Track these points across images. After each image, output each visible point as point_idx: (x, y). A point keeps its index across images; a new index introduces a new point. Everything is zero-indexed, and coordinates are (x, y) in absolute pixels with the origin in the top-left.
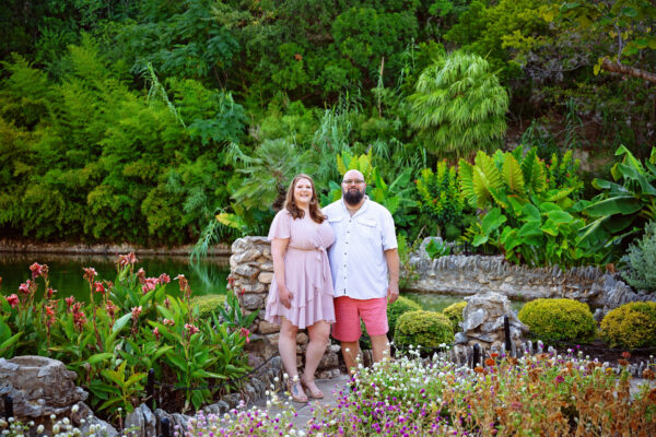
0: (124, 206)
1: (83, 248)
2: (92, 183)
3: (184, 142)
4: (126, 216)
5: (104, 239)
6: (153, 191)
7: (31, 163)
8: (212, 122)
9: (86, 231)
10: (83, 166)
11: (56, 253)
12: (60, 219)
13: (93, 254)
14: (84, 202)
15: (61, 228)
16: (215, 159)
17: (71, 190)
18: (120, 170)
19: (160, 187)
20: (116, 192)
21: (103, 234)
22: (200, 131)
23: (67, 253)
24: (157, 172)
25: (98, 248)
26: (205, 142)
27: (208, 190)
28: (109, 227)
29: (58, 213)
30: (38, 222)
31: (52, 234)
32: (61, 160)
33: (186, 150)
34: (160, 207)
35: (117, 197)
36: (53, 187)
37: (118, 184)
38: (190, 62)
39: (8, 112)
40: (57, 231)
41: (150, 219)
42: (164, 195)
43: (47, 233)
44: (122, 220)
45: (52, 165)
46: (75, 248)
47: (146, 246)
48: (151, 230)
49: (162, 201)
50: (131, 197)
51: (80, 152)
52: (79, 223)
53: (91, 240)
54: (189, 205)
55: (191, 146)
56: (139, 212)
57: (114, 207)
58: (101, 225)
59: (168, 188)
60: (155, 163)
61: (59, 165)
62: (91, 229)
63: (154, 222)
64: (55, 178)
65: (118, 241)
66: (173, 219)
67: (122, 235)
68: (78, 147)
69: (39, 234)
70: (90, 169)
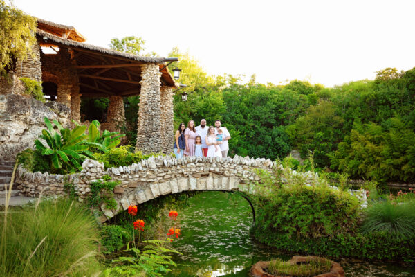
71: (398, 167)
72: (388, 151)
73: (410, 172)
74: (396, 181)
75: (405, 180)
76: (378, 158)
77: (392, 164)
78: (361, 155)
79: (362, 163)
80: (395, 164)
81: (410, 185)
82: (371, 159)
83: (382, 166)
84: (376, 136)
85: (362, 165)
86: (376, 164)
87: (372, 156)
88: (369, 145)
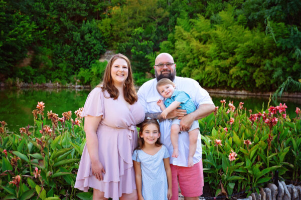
0: (245, 75)
1: (225, 91)
2: (231, 66)
3: (274, 49)
4: (246, 79)
5: (235, 88)
6: (258, 69)
7: (206, 57)
8: (287, 40)
9: (228, 85)
10: (227, 59)
11: (215, 93)
12: (218, 80)
13: (230, 94)
14: (228, 73)
15: (218, 83)
16: (287, 56)
17: (222, 68)
18: (243, 61)
19: (261, 67)
20: (242, 69)
21: (235, 86)
22: (282, 44)
23: (219, 93)
24: (260, 61)
25: (232, 92)
26: (284, 48)
27: (284, 69)
28: (238, 83)
29: (217, 77)
30: (209, 80)
31: (214, 86)
32: (218, 56)
33: (274, 52)
34: (261, 76)
35: (242, 72)
36: (216, 66)
37: (243, 66)
38: (278, 14)
39: (197, 37)
40: (216, 84)
41: (257, 81)
42: (263, 71)
43: (213, 85)
44: (244, 81)
45: (215, 58)
46: (222, 92)
47: (252, 92)
48: (257, 85)
49: (262, 74)
50: (248, 72)
51: (226, 53)
52: (225, 82)
53: (230, 88)
54: (275, 75)
55: (277, 50)
56: (251, 77)
57: (241, 75)
58: (235, 82)
59: (265, 68)
60: (259, 57)
61: (217, 58)
62: (230, 84)
63: (258, 83)
64: (216, 63)
65: (241, 89)
66: (266, 81)
67: (242, 87)
68: (224, 51)
69: (209, 85)
70: (231, 60)
71: (225, 70)
72: (215, 51)
73: (239, 76)
74: (223, 88)
75: (232, 86)
76: (203, 59)
77: (219, 66)
78: (185, 56)
79: (185, 66)
80: (222, 66)
81: (239, 92)
82: (196, 61)
83: (207, 69)
84: (203, 33)
85: (185, 68)
86: (202, 67)
87: (198, 57)
88: (195, 43)
